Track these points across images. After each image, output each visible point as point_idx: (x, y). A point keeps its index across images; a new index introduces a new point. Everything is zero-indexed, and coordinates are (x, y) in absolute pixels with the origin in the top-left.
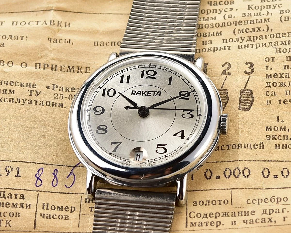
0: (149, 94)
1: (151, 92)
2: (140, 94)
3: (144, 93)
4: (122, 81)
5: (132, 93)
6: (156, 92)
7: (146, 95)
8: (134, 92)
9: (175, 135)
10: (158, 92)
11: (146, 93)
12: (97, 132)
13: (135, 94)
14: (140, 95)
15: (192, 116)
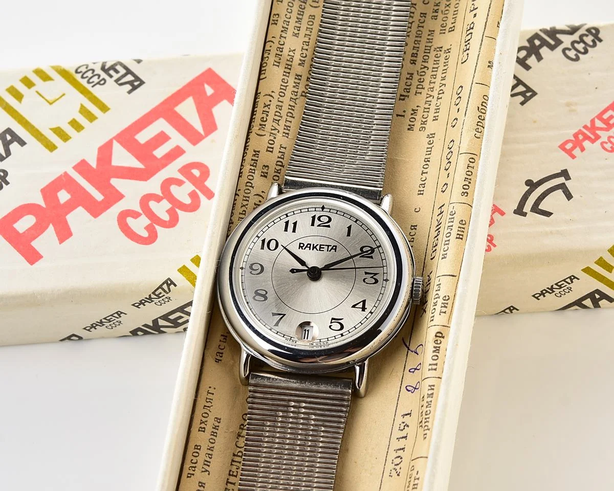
0: (321, 249)
1: (324, 245)
2: (310, 247)
3: (315, 247)
4: (286, 230)
5: (300, 246)
6: (331, 246)
7: (317, 250)
8: (302, 245)
9: (354, 306)
10: (334, 246)
11: (318, 247)
12: (254, 298)
13: (304, 248)
14: (310, 249)
15: (376, 281)
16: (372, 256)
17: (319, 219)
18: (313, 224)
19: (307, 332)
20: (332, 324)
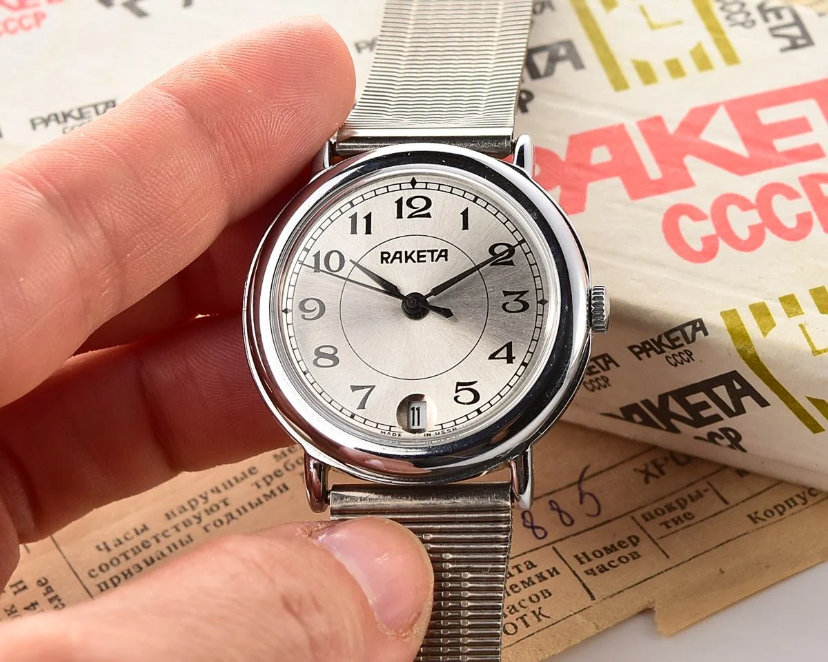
0: (421, 259)
1: (424, 251)
2: (400, 258)
3: (410, 257)
4: (354, 231)
5: (383, 258)
6: (437, 251)
7: (414, 261)
8: (386, 256)
9: (492, 357)
10: (442, 251)
11: (415, 256)
12: (315, 363)
13: (389, 260)
14: (401, 262)
15: (526, 306)
16: (512, 261)
17: (409, 203)
18: (400, 215)
19: (416, 412)
20: (458, 394)
